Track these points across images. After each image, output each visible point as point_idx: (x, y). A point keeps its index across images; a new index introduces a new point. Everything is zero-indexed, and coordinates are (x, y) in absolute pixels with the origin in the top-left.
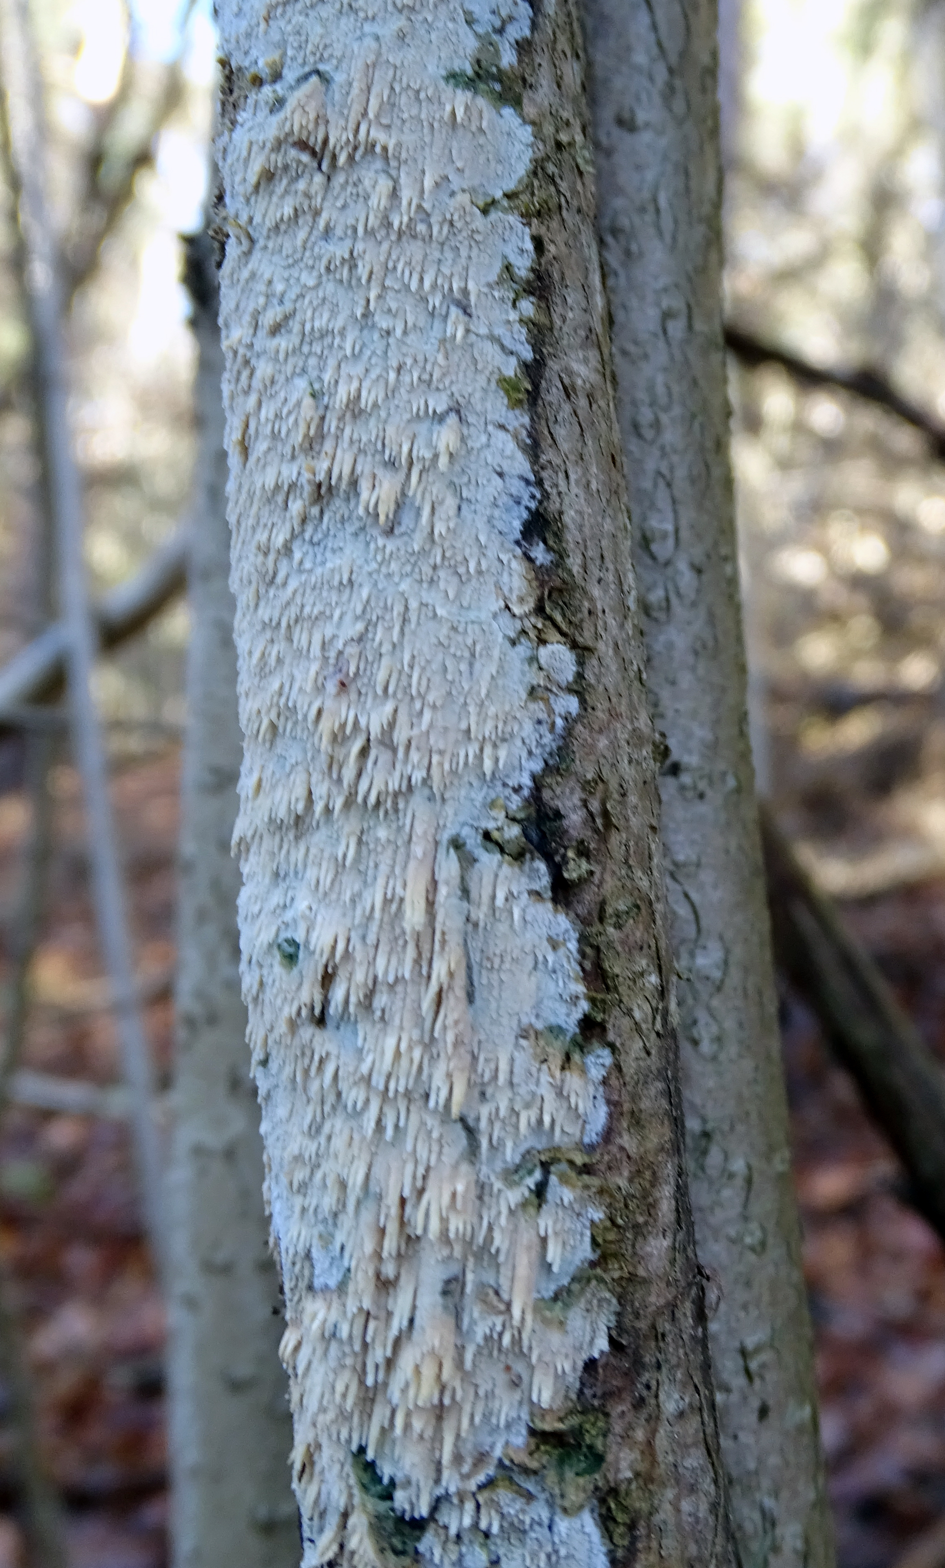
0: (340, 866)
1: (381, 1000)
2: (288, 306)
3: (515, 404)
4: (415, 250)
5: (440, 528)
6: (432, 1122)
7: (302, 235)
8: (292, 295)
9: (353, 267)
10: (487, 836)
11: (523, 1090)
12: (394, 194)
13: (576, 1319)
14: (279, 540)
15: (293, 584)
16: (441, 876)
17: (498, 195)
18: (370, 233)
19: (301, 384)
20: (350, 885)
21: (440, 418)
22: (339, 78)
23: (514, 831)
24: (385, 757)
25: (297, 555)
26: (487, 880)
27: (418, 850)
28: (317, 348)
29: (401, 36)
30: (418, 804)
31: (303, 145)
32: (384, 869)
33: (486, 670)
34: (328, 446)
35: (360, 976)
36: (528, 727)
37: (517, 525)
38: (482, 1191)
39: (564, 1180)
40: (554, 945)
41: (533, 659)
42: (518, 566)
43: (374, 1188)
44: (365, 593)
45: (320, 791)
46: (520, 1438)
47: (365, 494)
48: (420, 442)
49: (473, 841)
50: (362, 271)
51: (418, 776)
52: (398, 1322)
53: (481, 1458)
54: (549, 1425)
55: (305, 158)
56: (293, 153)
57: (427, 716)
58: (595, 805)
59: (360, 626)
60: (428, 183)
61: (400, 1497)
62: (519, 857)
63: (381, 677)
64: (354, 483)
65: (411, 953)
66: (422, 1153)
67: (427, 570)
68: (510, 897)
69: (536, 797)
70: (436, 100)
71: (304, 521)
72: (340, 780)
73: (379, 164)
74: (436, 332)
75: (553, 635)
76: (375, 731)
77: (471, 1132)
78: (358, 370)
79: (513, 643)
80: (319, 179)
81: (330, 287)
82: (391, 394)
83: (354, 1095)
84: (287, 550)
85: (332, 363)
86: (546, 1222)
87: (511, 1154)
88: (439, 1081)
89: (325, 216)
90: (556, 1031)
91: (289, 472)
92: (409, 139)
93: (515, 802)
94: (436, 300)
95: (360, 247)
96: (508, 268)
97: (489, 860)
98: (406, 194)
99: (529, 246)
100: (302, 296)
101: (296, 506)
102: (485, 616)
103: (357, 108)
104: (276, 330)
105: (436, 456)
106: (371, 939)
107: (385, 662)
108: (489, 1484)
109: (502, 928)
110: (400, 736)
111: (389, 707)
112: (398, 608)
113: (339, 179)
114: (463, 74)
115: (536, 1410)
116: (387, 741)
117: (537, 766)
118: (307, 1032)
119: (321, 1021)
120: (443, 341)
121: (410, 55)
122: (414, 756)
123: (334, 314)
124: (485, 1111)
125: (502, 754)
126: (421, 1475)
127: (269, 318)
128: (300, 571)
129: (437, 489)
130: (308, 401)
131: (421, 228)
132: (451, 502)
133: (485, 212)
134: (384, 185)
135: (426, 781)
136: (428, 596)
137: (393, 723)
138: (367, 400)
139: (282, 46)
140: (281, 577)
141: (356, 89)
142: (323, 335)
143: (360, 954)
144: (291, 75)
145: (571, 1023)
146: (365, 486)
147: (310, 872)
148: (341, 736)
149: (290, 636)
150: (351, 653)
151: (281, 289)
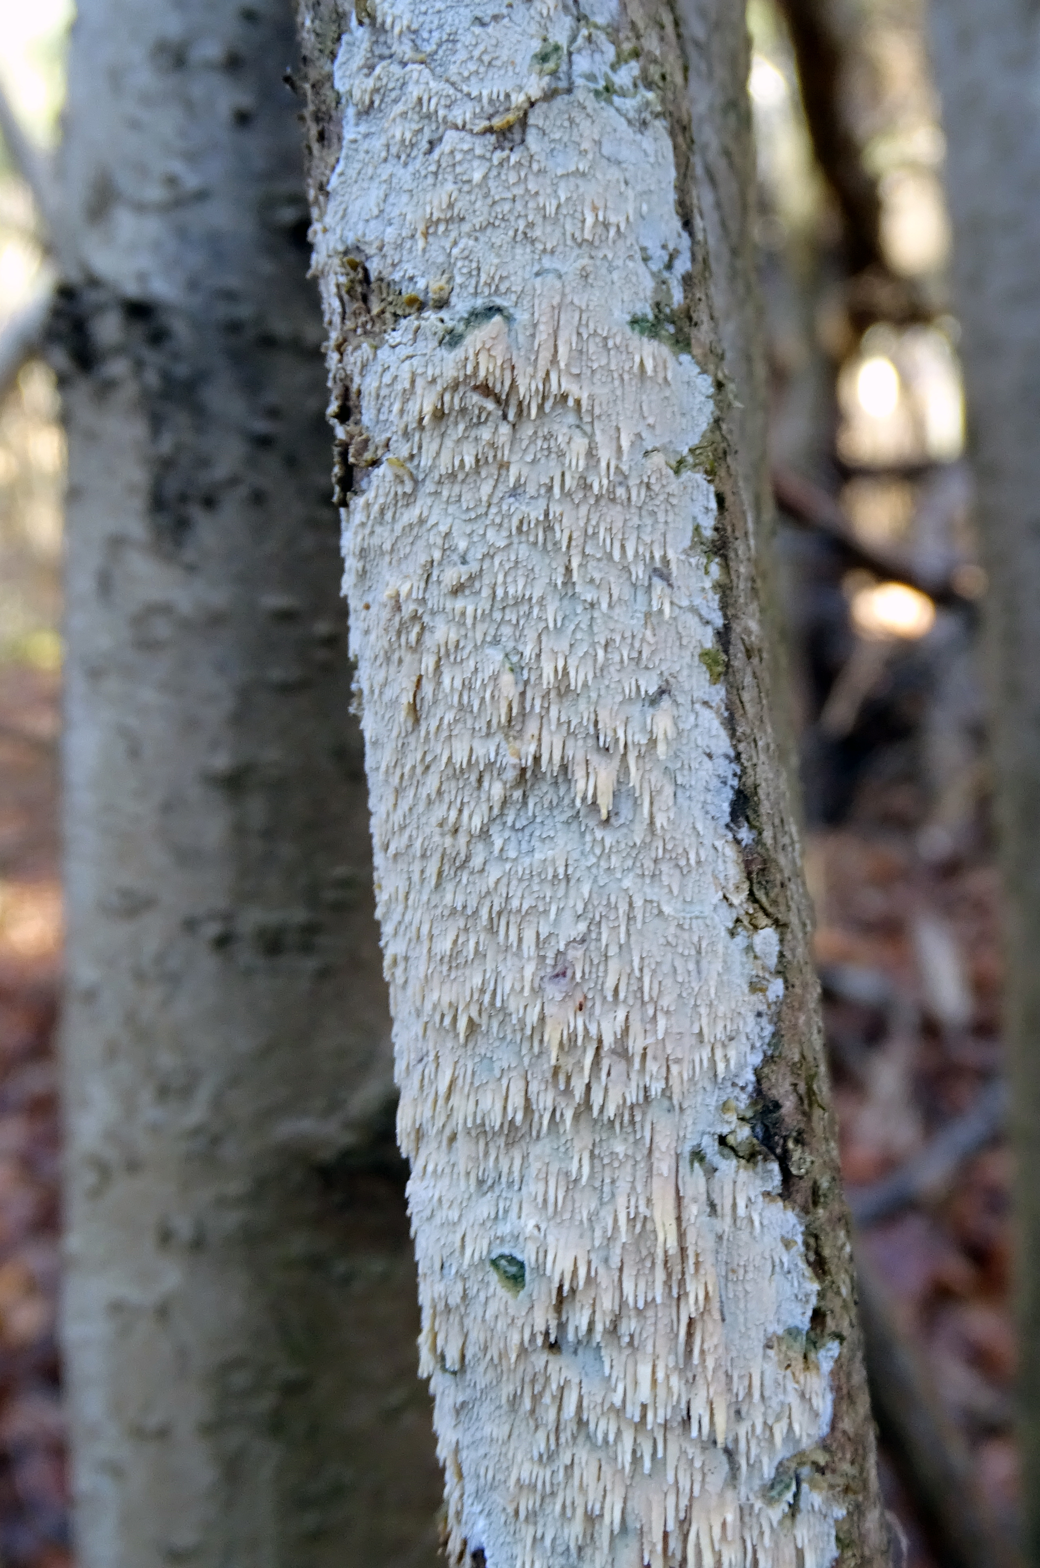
0: (572, 1183)
1: (628, 1326)
2: (474, 567)
3: (715, 679)
4: (615, 514)
5: (660, 820)
6: (692, 1451)
7: (486, 489)
8: (478, 552)
9: (549, 529)
10: (722, 1140)
11: (774, 1403)
12: (591, 453)
15: (494, 873)
16: (688, 1192)
17: (685, 451)
18: (567, 495)
19: (495, 656)
20: (586, 1204)
21: (654, 701)
22: (522, 316)
23: (745, 1132)
24: (619, 1067)
25: (498, 843)
26: (728, 1189)
27: (664, 1166)
28: (511, 616)
29: (584, 276)
30: (657, 1115)
31: (485, 390)
32: (623, 1186)
33: (713, 967)
34: (532, 727)
35: (607, 1303)
36: (750, 1020)
37: (726, 807)
38: (744, 1512)
39: (813, 1486)
40: (787, 1244)
41: (749, 948)
42: (730, 852)
43: (633, 1524)
44: (586, 889)
45: (545, 1100)
47: (581, 785)
48: (634, 726)
49: (712, 1150)
50: (561, 536)
51: (656, 1088)
55: (490, 405)
56: (475, 398)
57: (662, 1022)
58: (802, 1088)
59: (582, 927)
60: (625, 444)
62: (751, 1157)
63: (610, 984)
64: (564, 767)
65: (660, 1275)
66: (684, 1483)
67: (649, 864)
68: (750, 1202)
69: (759, 1092)
70: (624, 349)
71: (505, 803)
72: (568, 1091)
73: (571, 419)
74: (641, 605)
75: (763, 920)
76: (608, 1041)
77: (730, 1453)
78: (562, 644)
79: (732, 933)
80: (505, 429)
81: (523, 551)
82: (601, 672)
83: (604, 1426)
84: (485, 834)
85: (531, 635)
86: (803, 1533)
87: (768, 1471)
88: (699, 1409)
89: (513, 471)
90: (792, 1332)
91: (485, 750)
92: (602, 392)
93: (743, 1101)
94: (639, 572)
95: (555, 509)
96: (697, 529)
97: (728, 1167)
98: (605, 454)
99: (713, 505)
100: (489, 556)
101: (497, 790)
102: (708, 910)
103: (545, 356)
104: (457, 590)
105: (653, 742)
106: (615, 1262)
107: (614, 965)
109: (744, 1236)
110: (635, 1045)
111: (621, 1015)
112: (623, 907)
113: (527, 431)
114: (644, 319)
116: (622, 1052)
117: (756, 1059)
118: (540, 1359)
119: (557, 1347)
120: (648, 615)
121: (595, 297)
122: (652, 1066)
123: (530, 579)
124: (742, 1430)
125: (732, 1054)
127: (451, 575)
128: (502, 857)
129: (656, 777)
130: (507, 679)
131: (620, 492)
132: (669, 790)
133: (677, 472)
134: (580, 444)
135: (667, 1092)
136: (652, 893)
137: (626, 1030)
138: (576, 679)
139: (447, 270)
140: (477, 862)
141: (543, 333)
142: (517, 602)
143: (604, 1279)
144: (461, 305)
145: (804, 1322)
146: (579, 773)
147: (534, 1188)
148: (568, 1045)
149: (492, 929)
150: (576, 954)
151: (462, 545)
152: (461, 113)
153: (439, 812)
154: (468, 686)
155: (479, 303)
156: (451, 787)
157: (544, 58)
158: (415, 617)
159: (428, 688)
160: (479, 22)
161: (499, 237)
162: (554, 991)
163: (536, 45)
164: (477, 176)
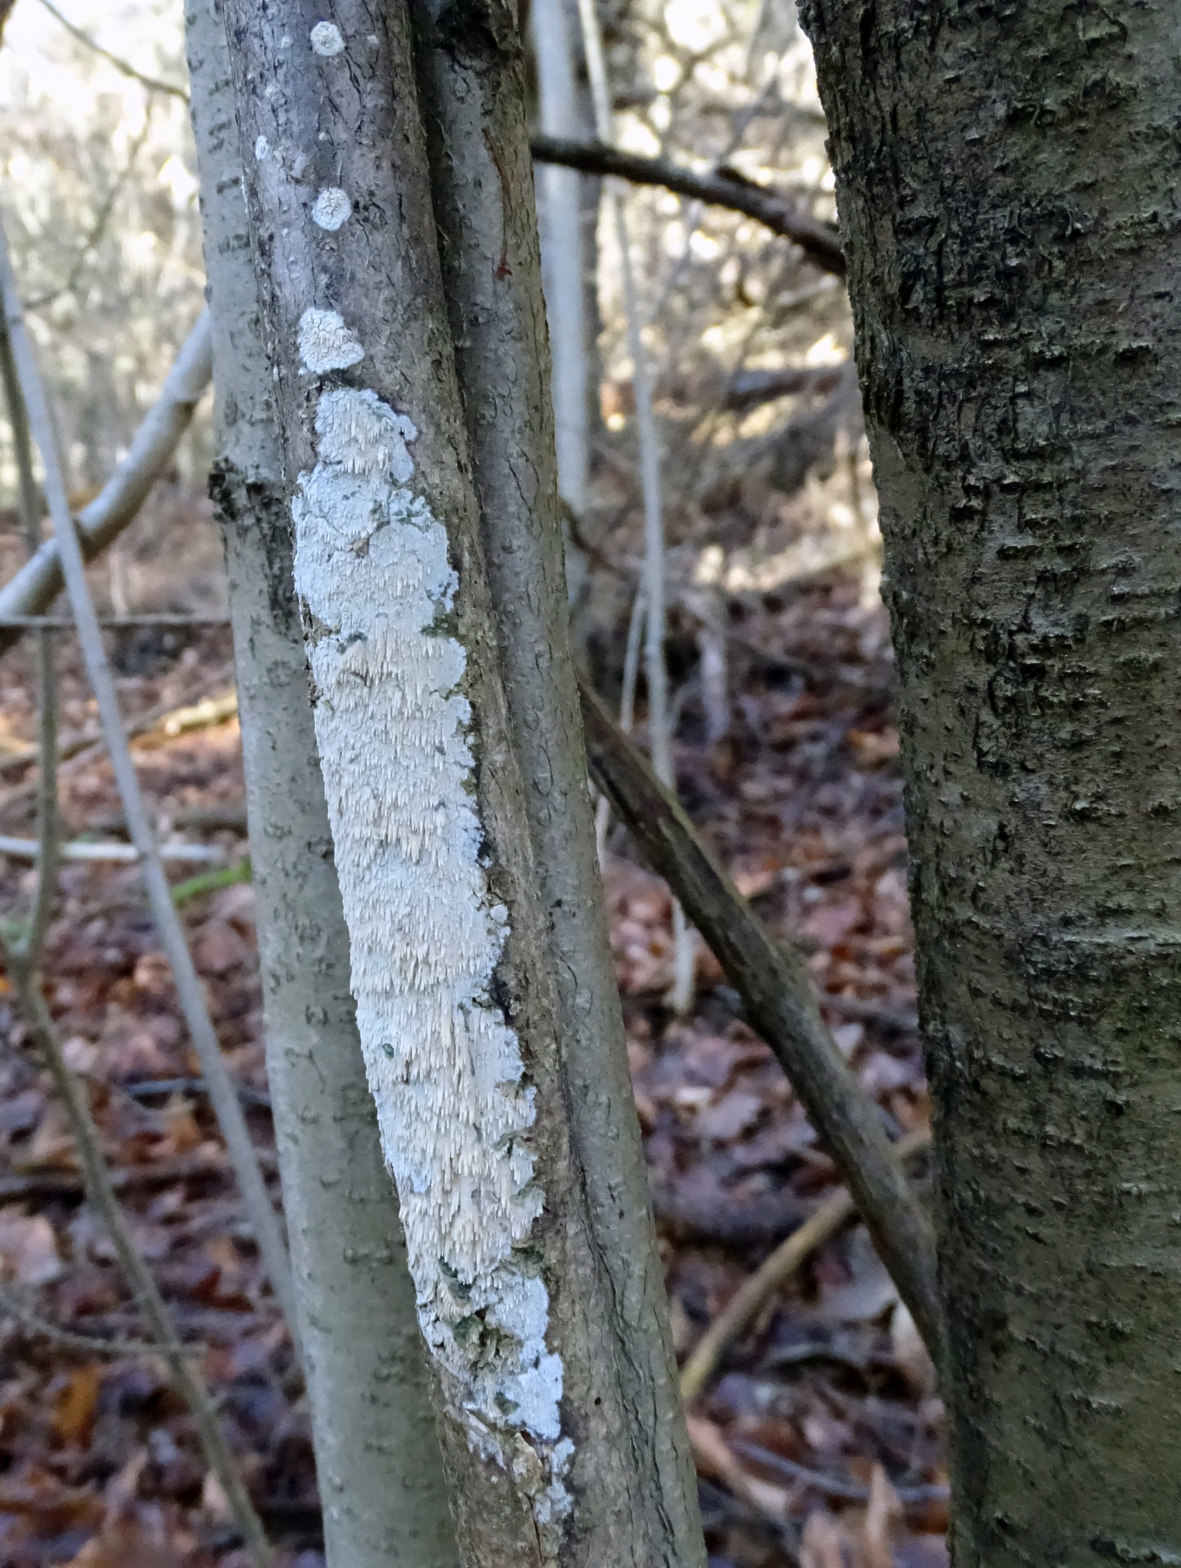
0: (409, 1016)
1: (434, 1075)
2: (357, 751)
3: (469, 793)
4: (416, 724)
5: (441, 862)
6: (461, 1127)
7: (360, 716)
8: (358, 745)
9: (387, 733)
10: (474, 1000)
11: (499, 1110)
12: (403, 698)
13: (529, 1202)
14: (364, 863)
15: (373, 884)
16: (456, 1022)
17: (452, 687)
18: (394, 718)
19: (367, 791)
20: (415, 1025)
21: (436, 809)
22: (370, 637)
23: (486, 996)
24: (426, 969)
25: (374, 871)
26: (476, 1020)
27: (445, 1011)
28: (373, 773)
29: (398, 614)
30: (442, 989)
31: (356, 674)
32: (430, 1018)
33: (468, 926)
34: (384, 823)
35: (424, 1065)
36: (488, 947)
37: (476, 852)
38: (485, 1154)
39: (519, 1146)
40: (508, 1044)
41: (488, 915)
42: (477, 873)
43: (438, 1154)
44: (409, 892)
45: (397, 982)
46: (508, 1251)
47: (404, 848)
48: (427, 821)
49: (468, 1004)
50: (392, 737)
51: (441, 978)
52: (453, 1209)
53: (493, 1260)
54: (520, 1246)
55: (359, 680)
56: (352, 677)
57: (443, 951)
58: (521, 976)
59: (408, 909)
60: (419, 690)
61: (461, 1277)
62: (489, 1007)
63: (421, 933)
64: (398, 840)
65: (445, 1055)
66: (458, 1138)
67: (437, 882)
68: (486, 1027)
69: (494, 978)
70: (418, 645)
71: (376, 854)
72: (405, 978)
73: (394, 683)
74: (430, 765)
75: (496, 901)
76: (420, 958)
77: (477, 1129)
78: (395, 786)
79: (479, 909)
80: (366, 690)
81: (376, 744)
82: (412, 797)
83: (425, 1115)
84: (369, 867)
85: (381, 782)
86: (513, 1164)
87: (496, 1138)
88: (463, 1110)
89: (370, 709)
90: (511, 1082)
91: (367, 831)
92: (408, 668)
93: (485, 983)
94: (428, 749)
95: (389, 725)
96: (460, 722)
97: (476, 1011)
98: (409, 698)
99: (469, 709)
100: (363, 746)
101: (372, 849)
102: (465, 900)
103: (381, 655)
104: (352, 761)
105: (436, 828)
106: (427, 1049)
107: (422, 926)
108: (497, 1269)
109: (485, 1040)
110: (432, 959)
111: (425, 947)
112: (425, 901)
113: (375, 690)
114: (429, 627)
115: (514, 1240)
116: (426, 962)
117: (494, 964)
118: (401, 1087)
119: (407, 1082)
120: (433, 769)
121: (403, 624)
122: (439, 969)
123: (380, 757)
124: (483, 1121)
125: (478, 963)
126: (468, 1268)
127: (349, 755)
128: (376, 878)
129: (438, 843)
130: (372, 801)
131: (418, 714)
132: (444, 848)
133: (447, 698)
134: (398, 695)
135: (445, 980)
136: (438, 893)
137: (428, 954)
138: (400, 802)
139: (339, 617)
140: (367, 879)
141: (379, 646)
142: (376, 767)
143: (422, 1057)
144: (345, 633)
145: (517, 1077)
146: (404, 842)
147: (396, 1017)
148: (403, 960)
149: (374, 908)
150: (405, 921)
151: (352, 741)
152: (340, 543)
153: (352, 856)
154: (357, 803)
155: (353, 631)
156: (355, 846)
157: (374, 511)
158: (337, 771)
159: (344, 802)
160: (346, 497)
161: (360, 600)
162: (398, 937)
163: (371, 506)
164: (348, 573)
